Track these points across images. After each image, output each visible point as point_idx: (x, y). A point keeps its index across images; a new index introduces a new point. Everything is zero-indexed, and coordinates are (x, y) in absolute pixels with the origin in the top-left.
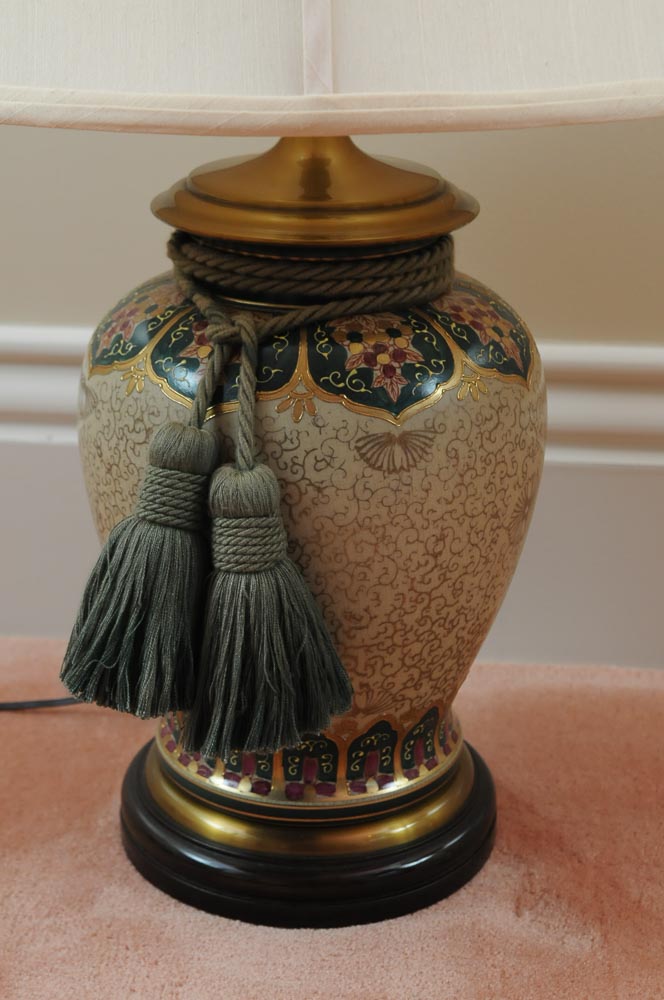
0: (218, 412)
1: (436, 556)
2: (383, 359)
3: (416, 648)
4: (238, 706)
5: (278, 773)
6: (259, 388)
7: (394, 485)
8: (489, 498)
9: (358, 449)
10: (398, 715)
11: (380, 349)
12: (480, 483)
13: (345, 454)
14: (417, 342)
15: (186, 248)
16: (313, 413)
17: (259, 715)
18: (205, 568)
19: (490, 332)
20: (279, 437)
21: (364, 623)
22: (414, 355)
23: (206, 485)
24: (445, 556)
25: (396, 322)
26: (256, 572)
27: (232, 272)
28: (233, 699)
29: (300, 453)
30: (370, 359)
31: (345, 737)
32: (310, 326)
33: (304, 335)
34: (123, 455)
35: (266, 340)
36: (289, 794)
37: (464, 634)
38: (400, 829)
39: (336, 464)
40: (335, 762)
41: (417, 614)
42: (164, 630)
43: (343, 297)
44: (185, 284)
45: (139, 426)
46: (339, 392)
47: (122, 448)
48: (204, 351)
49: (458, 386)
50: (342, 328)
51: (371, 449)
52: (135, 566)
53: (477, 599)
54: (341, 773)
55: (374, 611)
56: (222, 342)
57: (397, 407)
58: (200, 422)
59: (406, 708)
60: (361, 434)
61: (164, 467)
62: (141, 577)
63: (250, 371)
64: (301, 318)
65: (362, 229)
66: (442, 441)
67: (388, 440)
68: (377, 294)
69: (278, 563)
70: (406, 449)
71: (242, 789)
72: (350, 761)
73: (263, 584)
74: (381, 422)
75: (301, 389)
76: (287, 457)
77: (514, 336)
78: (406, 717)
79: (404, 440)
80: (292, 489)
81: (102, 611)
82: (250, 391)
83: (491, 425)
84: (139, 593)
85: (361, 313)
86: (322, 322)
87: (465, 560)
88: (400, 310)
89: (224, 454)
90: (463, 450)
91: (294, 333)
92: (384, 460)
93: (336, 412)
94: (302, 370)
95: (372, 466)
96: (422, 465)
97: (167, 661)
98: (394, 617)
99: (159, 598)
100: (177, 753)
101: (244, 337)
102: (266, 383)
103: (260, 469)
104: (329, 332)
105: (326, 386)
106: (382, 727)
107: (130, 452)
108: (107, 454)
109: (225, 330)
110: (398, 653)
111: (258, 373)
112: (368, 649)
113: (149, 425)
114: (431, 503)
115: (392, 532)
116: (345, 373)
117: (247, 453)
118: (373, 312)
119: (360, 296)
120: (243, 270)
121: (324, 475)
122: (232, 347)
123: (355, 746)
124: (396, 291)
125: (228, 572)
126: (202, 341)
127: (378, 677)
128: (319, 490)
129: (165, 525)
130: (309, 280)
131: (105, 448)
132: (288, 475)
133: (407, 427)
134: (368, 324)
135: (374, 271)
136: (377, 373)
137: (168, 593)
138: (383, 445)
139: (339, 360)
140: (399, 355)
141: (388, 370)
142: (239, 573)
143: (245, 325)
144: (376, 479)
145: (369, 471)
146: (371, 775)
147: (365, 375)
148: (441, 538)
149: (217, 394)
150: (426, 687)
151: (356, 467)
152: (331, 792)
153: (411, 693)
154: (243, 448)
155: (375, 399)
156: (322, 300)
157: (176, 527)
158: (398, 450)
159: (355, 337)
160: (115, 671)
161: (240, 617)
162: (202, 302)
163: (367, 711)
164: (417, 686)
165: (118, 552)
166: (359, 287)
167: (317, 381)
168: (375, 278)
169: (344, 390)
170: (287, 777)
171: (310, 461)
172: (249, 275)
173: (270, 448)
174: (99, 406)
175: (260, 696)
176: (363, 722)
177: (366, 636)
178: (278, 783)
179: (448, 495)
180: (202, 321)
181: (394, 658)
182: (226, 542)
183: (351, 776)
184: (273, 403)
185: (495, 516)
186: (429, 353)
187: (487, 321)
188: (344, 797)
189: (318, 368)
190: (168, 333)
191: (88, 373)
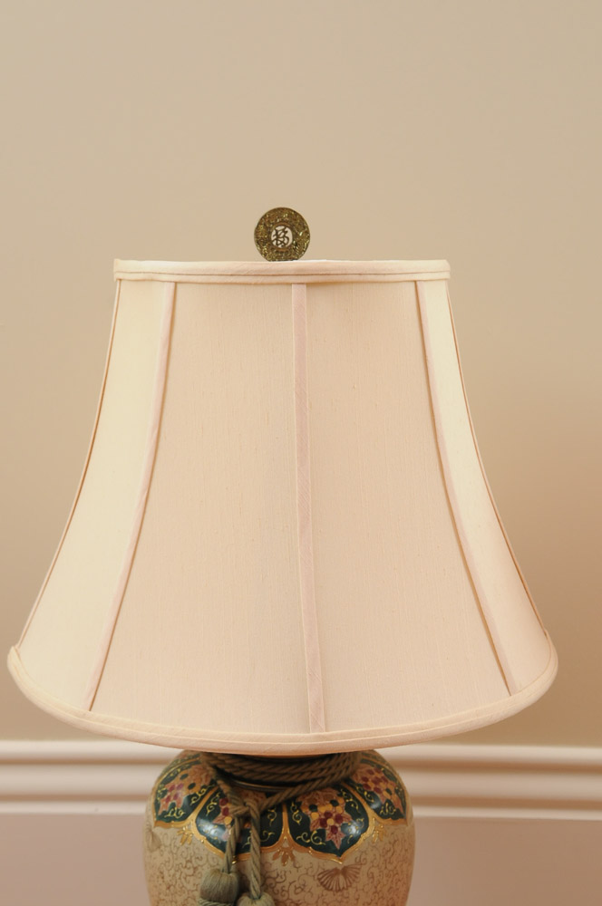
0: (237, 859)
2: (331, 822)
6: (262, 845)
7: (339, 898)
9: (319, 879)
11: (328, 815)
13: (312, 883)
14: (348, 808)
16: (293, 858)
19: (385, 793)
20: (274, 875)
22: (347, 817)
27: (241, 768)
29: (286, 884)
30: (323, 822)
32: (288, 802)
33: (285, 808)
34: (179, 881)
35: (264, 814)
39: (307, 889)
43: (304, 782)
44: (212, 772)
45: (189, 865)
46: (307, 845)
47: (178, 876)
48: (228, 820)
49: (372, 834)
50: (306, 802)
51: (326, 879)
56: (239, 816)
57: (340, 853)
58: (229, 869)
60: (320, 871)
61: (210, 901)
63: (257, 836)
64: (283, 798)
66: (364, 869)
67: (336, 872)
70: (345, 877)
74: (332, 862)
75: (286, 845)
76: (279, 887)
77: (397, 791)
79: (344, 871)
82: (257, 849)
83: (390, 854)
85: (315, 790)
86: (294, 798)
88: (336, 786)
89: (243, 888)
90: (376, 871)
91: (279, 807)
92: (333, 884)
93: (307, 859)
94: (286, 832)
95: (327, 889)
96: (354, 885)
101: (252, 814)
102: (267, 841)
103: (265, 897)
104: (299, 806)
105: (300, 842)
107: (183, 880)
108: (167, 879)
109: (241, 810)
111: (261, 837)
113: (195, 865)
116: (310, 833)
117: (257, 888)
118: (321, 789)
119: (314, 780)
120: (247, 768)
121: (300, 896)
122: (245, 818)
126: (226, 813)
128: (297, 904)
130: (286, 774)
131: (166, 874)
132: (280, 898)
133: (346, 863)
135: (322, 766)
136: (328, 832)
138: (332, 876)
139: (306, 825)
140: (338, 818)
141: (334, 829)
143: (253, 805)
144: (329, 896)
145: (325, 892)
147: (321, 833)
149: (240, 848)
151: (319, 890)
154: (255, 884)
155: (327, 848)
156: (294, 785)
158: (341, 878)
159: (313, 808)
162: (223, 786)
166: (314, 776)
167: (294, 839)
169: (310, 844)
171: (292, 888)
173: (269, 881)
174: (162, 848)
179: (369, 900)
180: (225, 800)
184: (270, 854)
186: (355, 815)
187: (382, 786)
189: (296, 830)
190: (205, 807)
191: (153, 824)
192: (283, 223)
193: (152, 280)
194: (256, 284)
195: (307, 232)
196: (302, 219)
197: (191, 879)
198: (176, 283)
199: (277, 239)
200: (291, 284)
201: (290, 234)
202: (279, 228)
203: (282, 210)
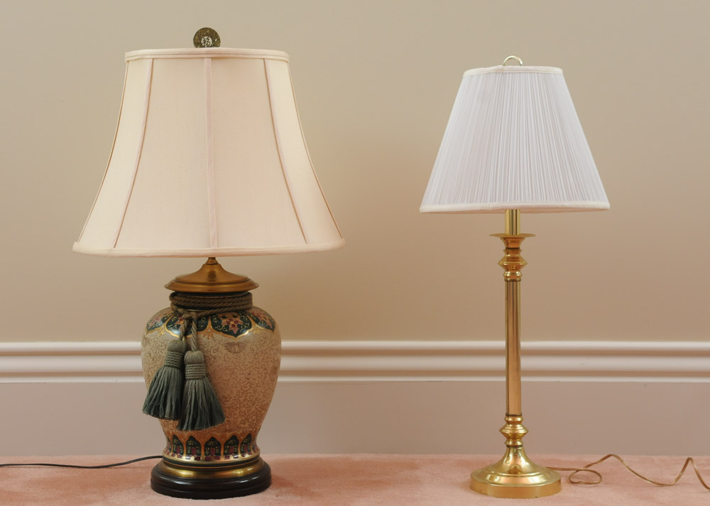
0: (186, 338)
1: (248, 379)
2: (232, 323)
3: (244, 409)
4: (193, 416)
5: (203, 452)
6: (197, 331)
7: (236, 357)
8: (263, 363)
9: (225, 346)
10: (239, 433)
11: (231, 320)
12: (261, 358)
13: (222, 349)
14: (241, 319)
15: (175, 297)
16: (213, 337)
17: (199, 418)
18: (183, 379)
19: (263, 319)
20: (203, 343)
21: (228, 399)
22: (241, 322)
23: (183, 356)
24: (251, 379)
25: (236, 314)
26: (198, 379)
27: (189, 302)
28: (192, 413)
29: (209, 348)
30: (228, 323)
31: (223, 440)
32: (211, 315)
33: (210, 317)
34: (158, 354)
35: (199, 319)
36: (206, 460)
37: (257, 407)
38: (239, 472)
39: (219, 351)
40: (220, 449)
41: (243, 398)
42: (172, 395)
43: (220, 308)
44: (174, 307)
46: (220, 331)
47: (157, 352)
48: (182, 322)
49: (253, 330)
50: (220, 315)
51: (229, 346)
52: (164, 378)
53: (261, 396)
54: (222, 452)
55: (231, 396)
56: (187, 319)
57: (236, 335)
58: (181, 340)
59: (241, 432)
60: (226, 342)
61: (172, 351)
62: (166, 380)
63: (195, 326)
64: (209, 313)
65: (225, 288)
66: (249, 345)
67: (232, 345)
68: (230, 307)
69: (204, 377)
70: (239, 347)
71: (192, 459)
72: (225, 449)
73: (200, 382)
74: (231, 339)
75: (209, 331)
76: (206, 349)
77: (270, 320)
78: (242, 434)
79: (238, 344)
80: (207, 358)
81: (155, 390)
82: (195, 332)
83: (263, 342)
84: (165, 385)
85: (226, 312)
86: (215, 314)
87: (257, 382)
88: (236, 311)
89: (188, 348)
90: (255, 348)
91: (207, 317)
92: (233, 350)
93: (219, 336)
94: (209, 326)
95: (229, 351)
96: (243, 351)
97: (174, 403)
98: (237, 398)
99: (171, 385)
100: (171, 454)
101: (193, 317)
102: (199, 329)
103: (198, 351)
104: (217, 316)
105: (216, 329)
106: (234, 437)
107: (160, 352)
108: (152, 355)
109: (188, 316)
110: (238, 411)
111: (197, 326)
112: (229, 408)
114: (246, 363)
115: (236, 371)
116: (221, 326)
117: (195, 347)
118: (229, 312)
119: (225, 307)
121: (215, 354)
122: (190, 320)
123: (226, 444)
124: (235, 306)
125: (190, 379)
126: (181, 320)
127: (232, 419)
128: (215, 358)
129: (172, 367)
130: (211, 303)
131: (152, 353)
132: (206, 354)
133: (239, 341)
134: (228, 315)
135: (229, 300)
136: (230, 326)
137: (173, 384)
139: (220, 323)
140: (236, 322)
141: (233, 326)
142: (193, 379)
143: (193, 314)
144: (231, 355)
145: (228, 353)
146: (231, 454)
147: (227, 327)
148: (249, 374)
149: (186, 333)
150: (247, 425)
151: (225, 352)
152: (219, 459)
153: (242, 426)
154: (193, 345)
155: (230, 333)
156: (215, 308)
157: (175, 367)
158: (236, 347)
159: (224, 318)
160: (159, 406)
161: (193, 391)
162: (180, 310)
163: (230, 431)
164: (244, 423)
165: (159, 375)
166: (225, 305)
167: (214, 328)
168: (229, 302)
169: (221, 331)
170: (205, 454)
171: (212, 350)
172: (194, 302)
173: (201, 347)
174: (150, 342)
175: (199, 413)
176: (229, 435)
177: (228, 404)
178: (203, 457)
179: (251, 361)
180: (181, 315)
181: (237, 412)
182: (189, 371)
183: (225, 454)
184: (201, 334)
185: (265, 369)
186: (245, 322)
187: (261, 315)
188: (223, 460)
189: (214, 325)
190: (171, 319)
191: (145, 333)
192: (207, 35)
193: (142, 59)
194: (189, 58)
195: (219, 39)
196: (216, 33)
197: (164, 351)
198: (153, 59)
199: (204, 43)
200: (204, 58)
201: (210, 40)
202: (205, 37)
203: (206, 28)
